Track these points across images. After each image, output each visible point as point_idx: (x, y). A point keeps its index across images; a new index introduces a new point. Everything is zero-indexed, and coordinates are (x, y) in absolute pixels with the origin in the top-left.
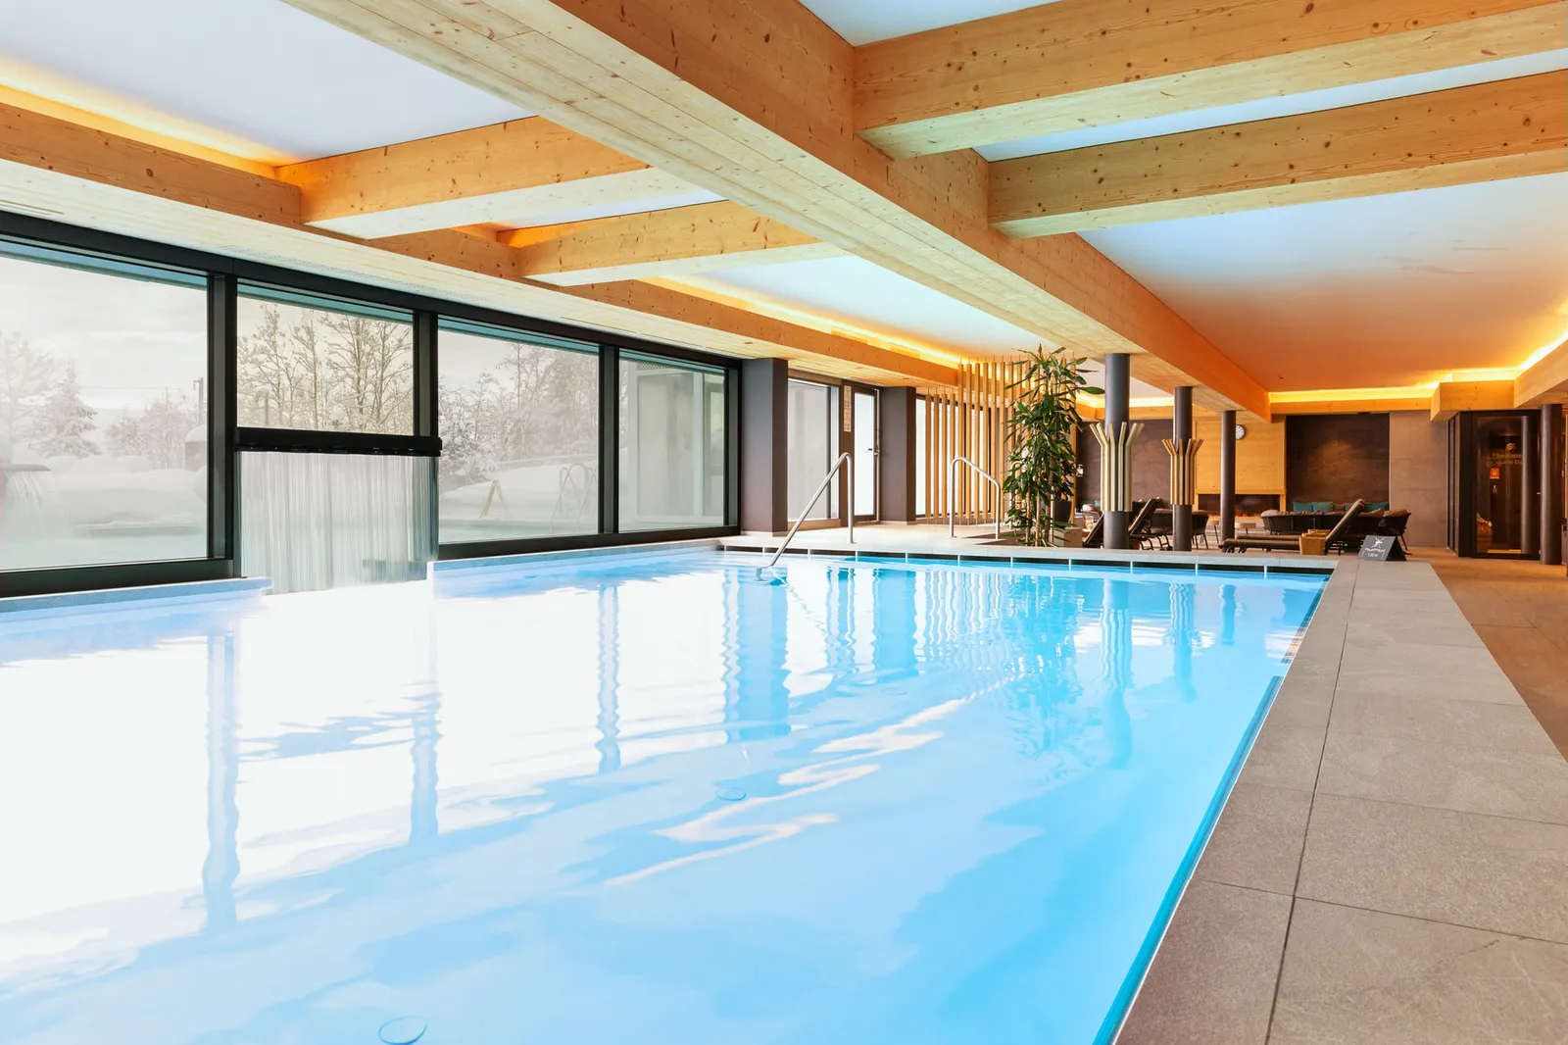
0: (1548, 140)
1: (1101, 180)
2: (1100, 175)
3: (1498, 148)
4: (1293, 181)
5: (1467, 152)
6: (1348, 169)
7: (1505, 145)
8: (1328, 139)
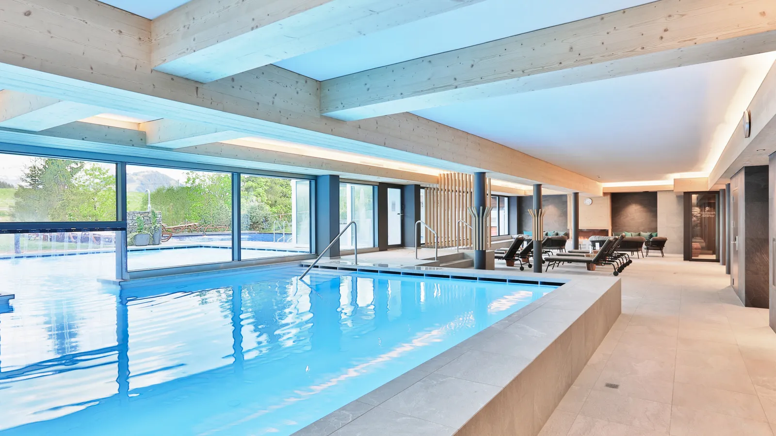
0: (582, 60)
1: (368, 89)
2: (368, 86)
3: (557, 65)
4: (456, 87)
5: (541, 68)
6: (483, 79)
7: (561, 63)
8: (472, 63)
